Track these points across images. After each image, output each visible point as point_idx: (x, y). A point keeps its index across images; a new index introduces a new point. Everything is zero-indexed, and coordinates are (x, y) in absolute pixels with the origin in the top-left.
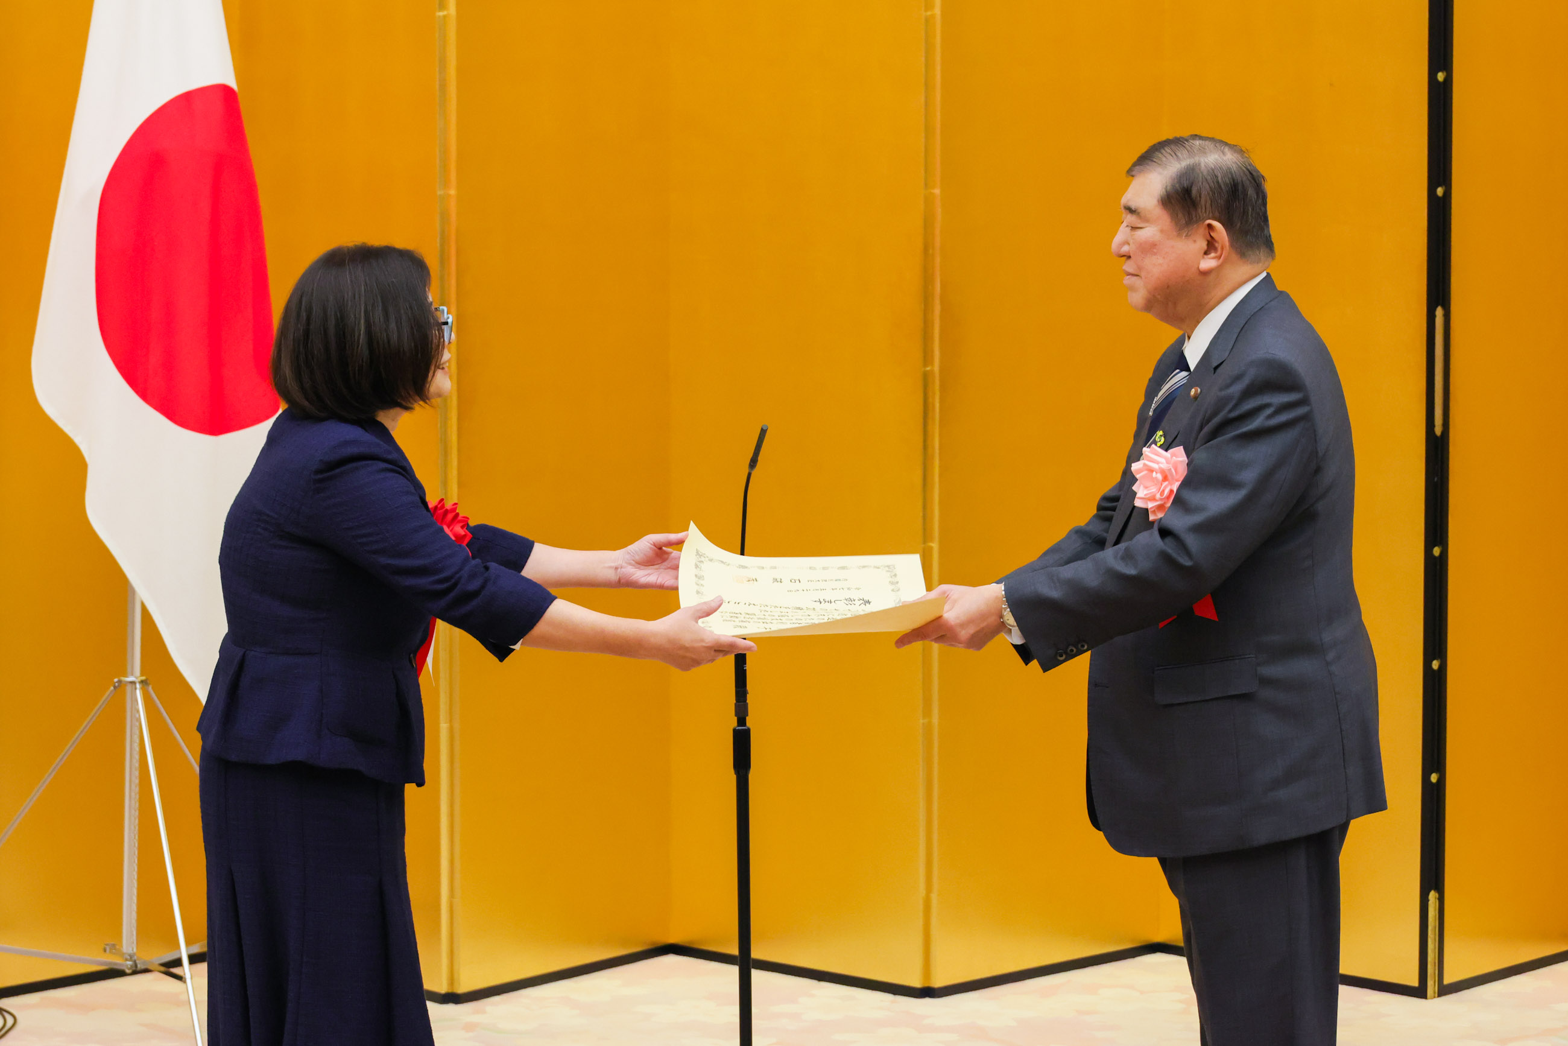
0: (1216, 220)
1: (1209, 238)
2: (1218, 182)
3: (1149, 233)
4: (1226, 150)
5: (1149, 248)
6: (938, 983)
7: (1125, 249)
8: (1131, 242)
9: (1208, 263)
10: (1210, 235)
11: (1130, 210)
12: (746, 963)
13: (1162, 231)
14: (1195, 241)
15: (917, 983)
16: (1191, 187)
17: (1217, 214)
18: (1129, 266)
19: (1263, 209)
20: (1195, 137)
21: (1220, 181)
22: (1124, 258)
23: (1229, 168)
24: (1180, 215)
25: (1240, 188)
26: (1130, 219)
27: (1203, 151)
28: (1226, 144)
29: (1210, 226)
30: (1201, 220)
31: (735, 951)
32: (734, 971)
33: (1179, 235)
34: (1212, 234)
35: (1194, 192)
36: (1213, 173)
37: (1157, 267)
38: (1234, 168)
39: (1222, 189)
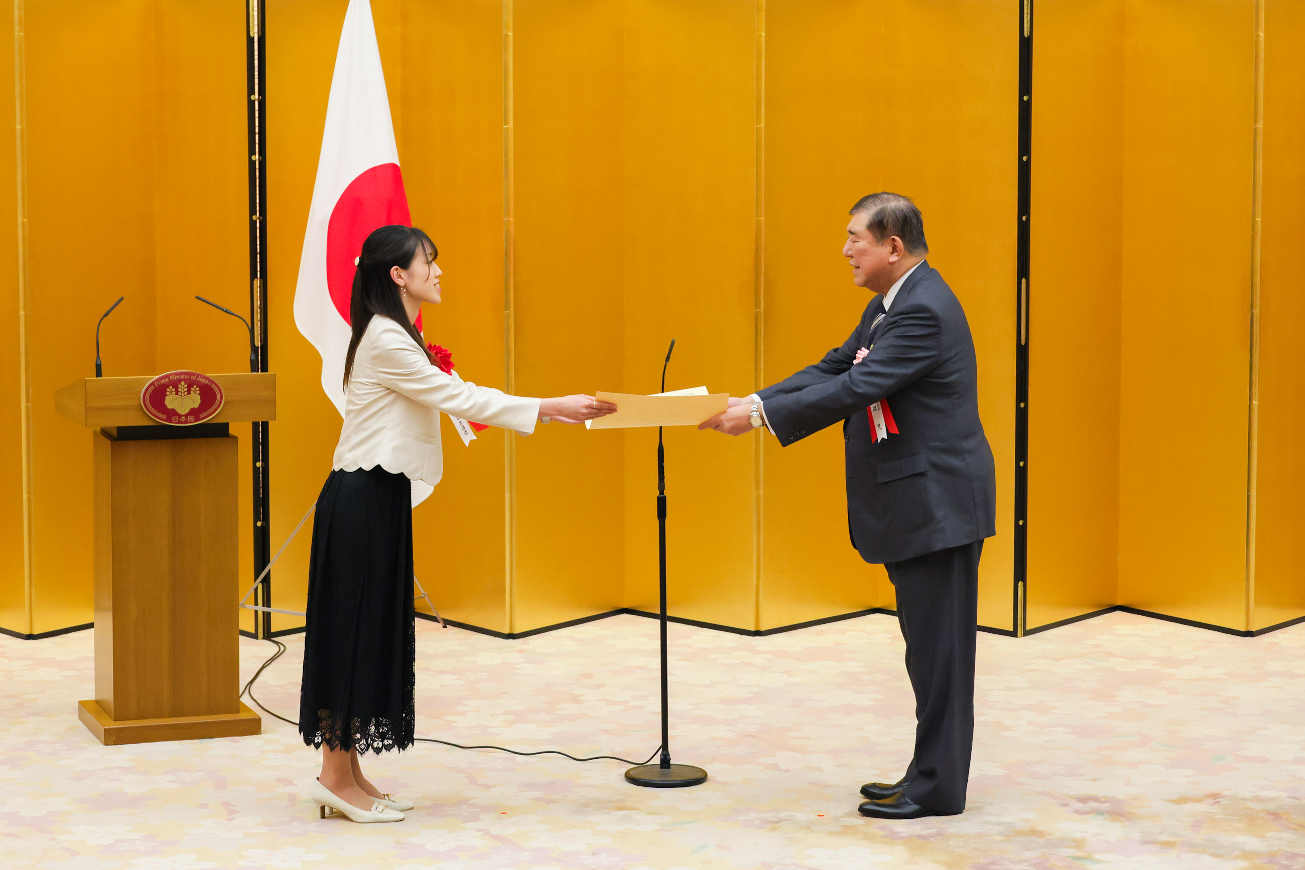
0: (896, 236)
1: (893, 246)
2: (896, 216)
3: (862, 244)
4: (901, 199)
5: (862, 252)
6: (763, 628)
7: (850, 253)
8: (853, 249)
9: (893, 258)
10: (894, 245)
11: (851, 233)
12: (664, 618)
13: (869, 243)
14: (886, 247)
15: (752, 628)
16: (883, 219)
17: (897, 233)
18: (853, 262)
19: (921, 229)
20: (884, 193)
21: (898, 215)
22: (850, 257)
23: (902, 209)
24: (878, 234)
25: (908, 219)
26: (852, 237)
27: (888, 200)
28: (900, 196)
29: (894, 239)
30: (889, 236)
31: (658, 612)
32: (657, 622)
33: (877, 245)
34: (895, 243)
35: (885, 221)
36: (894, 211)
37: (868, 263)
38: (905, 209)
39: (898, 219)
